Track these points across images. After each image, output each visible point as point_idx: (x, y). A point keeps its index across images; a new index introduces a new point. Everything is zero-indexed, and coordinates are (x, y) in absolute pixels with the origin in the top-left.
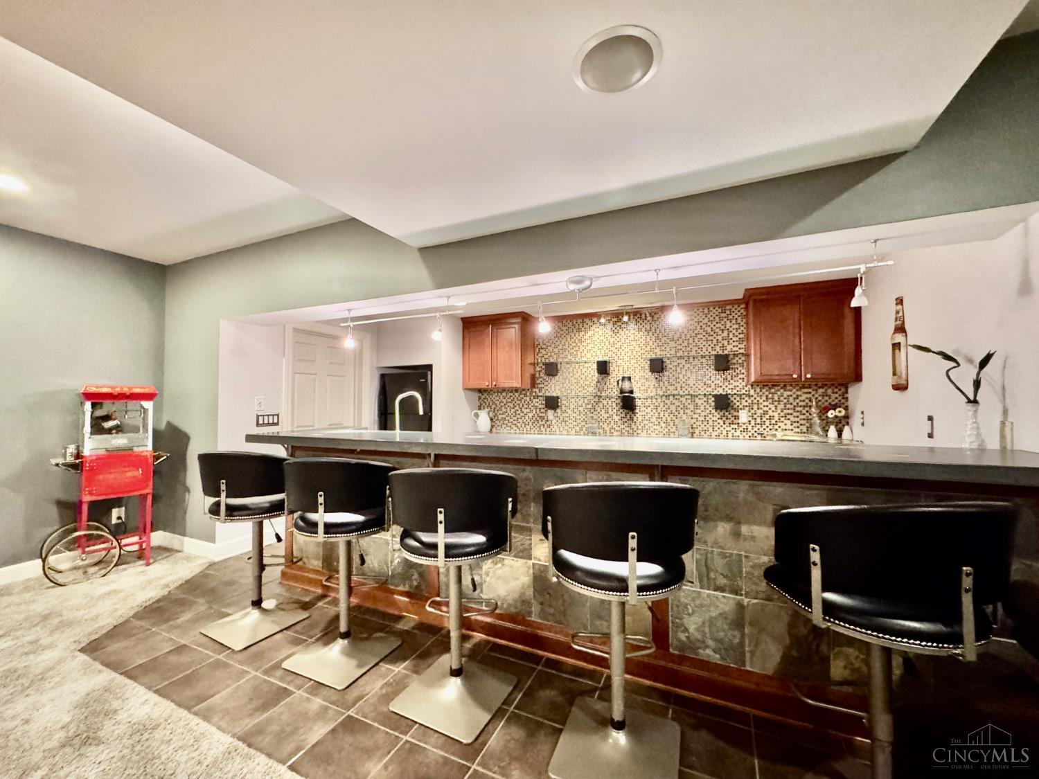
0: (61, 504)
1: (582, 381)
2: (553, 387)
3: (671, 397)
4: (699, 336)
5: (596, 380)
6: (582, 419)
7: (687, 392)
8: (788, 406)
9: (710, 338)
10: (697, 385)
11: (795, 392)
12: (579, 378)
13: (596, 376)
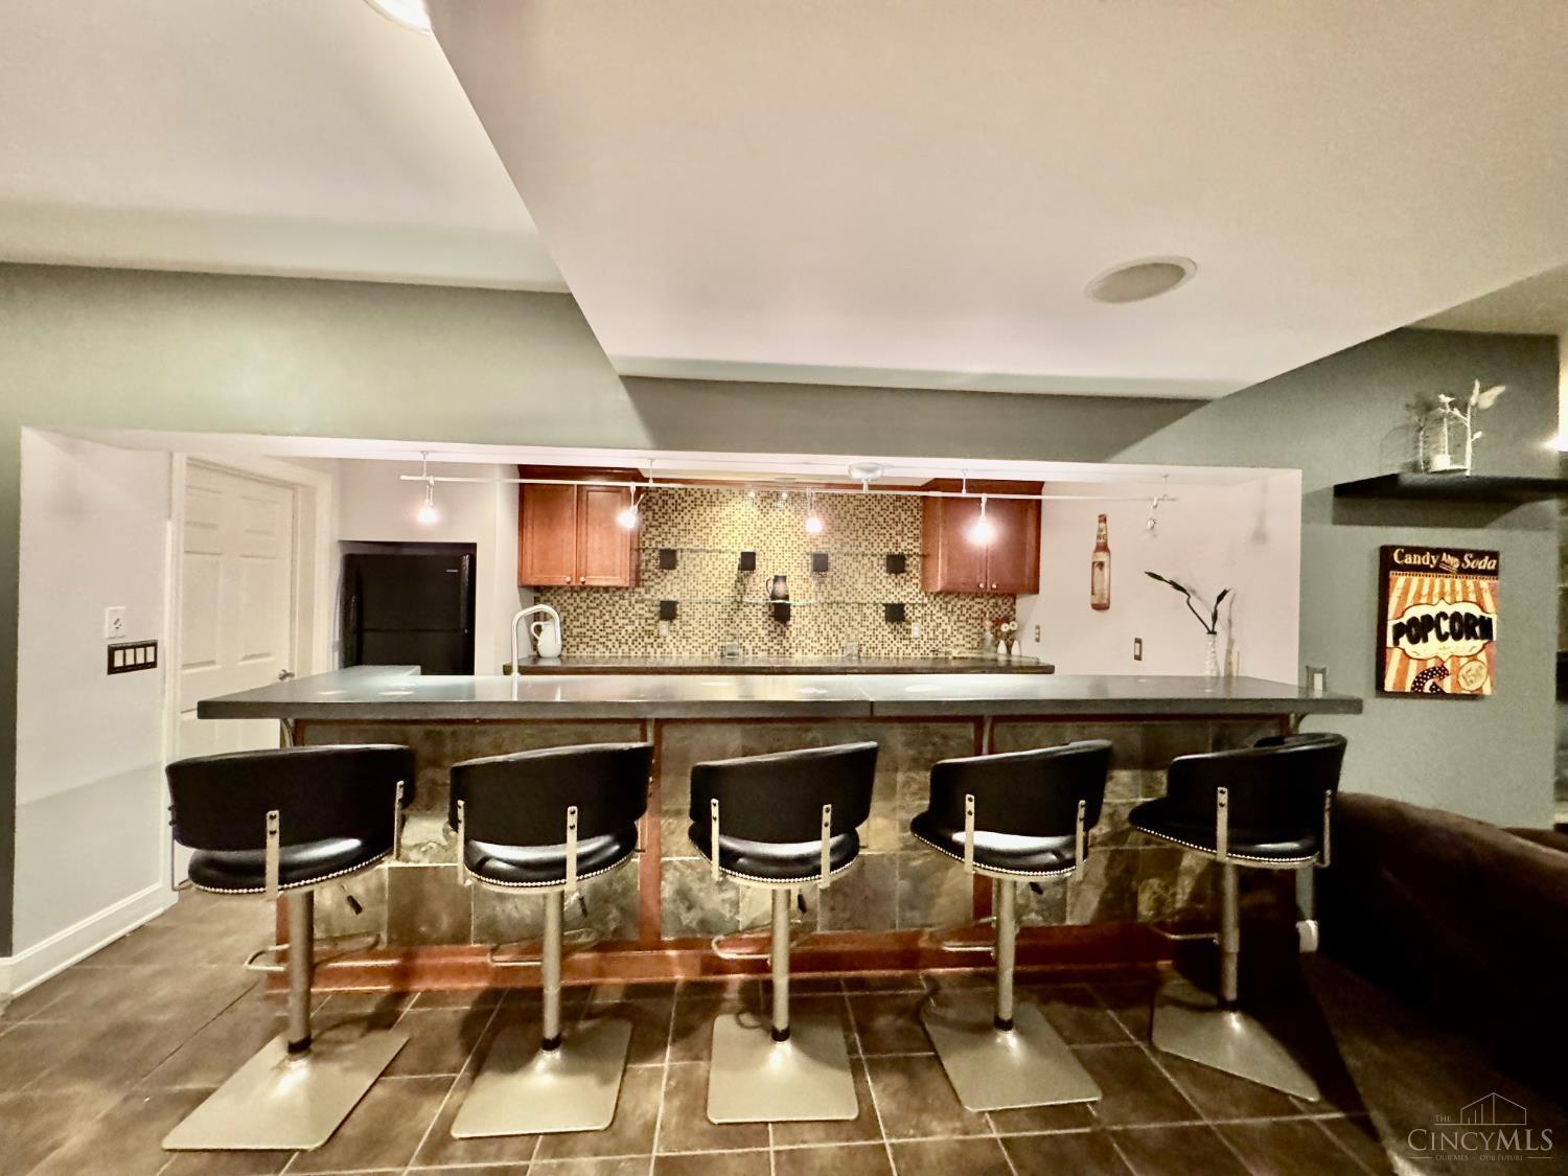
1: (713, 580)
2: (669, 584)
3: (835, 606)
4: (870, 528)
5: (735, 578)
6: (713, 635)
7: (853, 599)
8: (962, 618)
9: (884, 531)
10: (866, 589)
11: (968, 602)
12: (710, 575)
13: (736, 572)
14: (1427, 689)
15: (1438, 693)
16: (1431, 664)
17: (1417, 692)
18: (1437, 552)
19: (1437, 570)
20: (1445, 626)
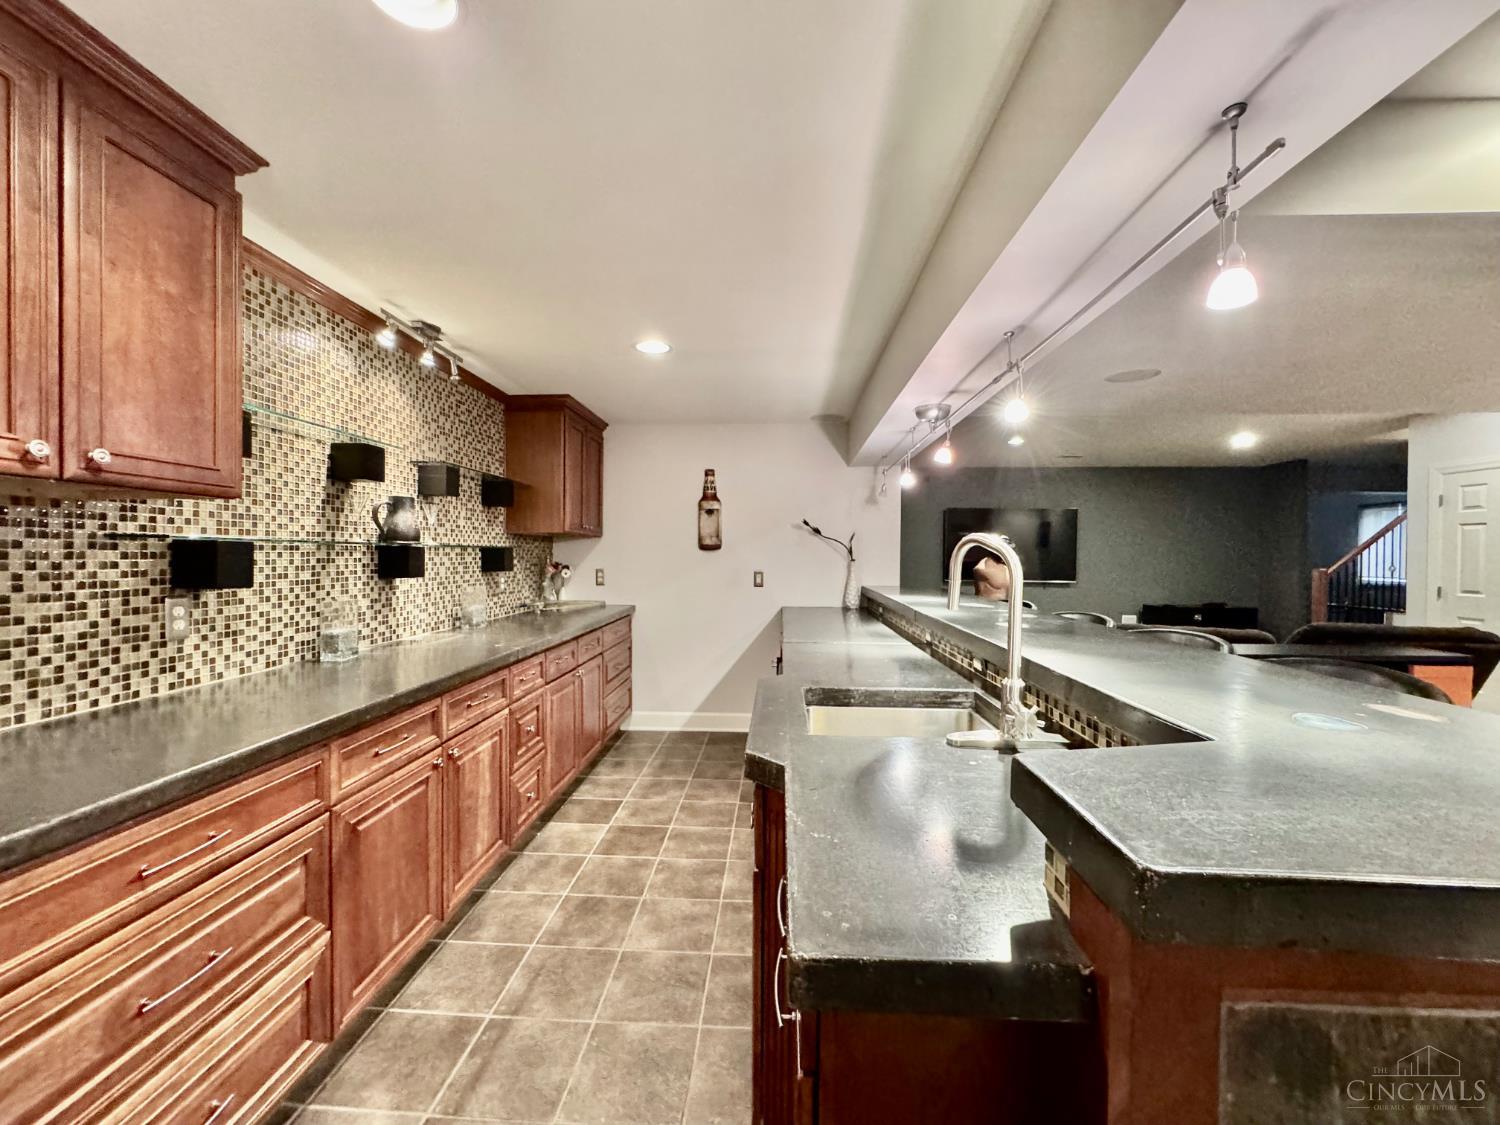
1: (285, 493)
5: (323, 496)
6: (286, 619)
8: (528, 565)
10: (466, 527)
11: (531, 546)
12: (279, 484)
13: (323, 484)
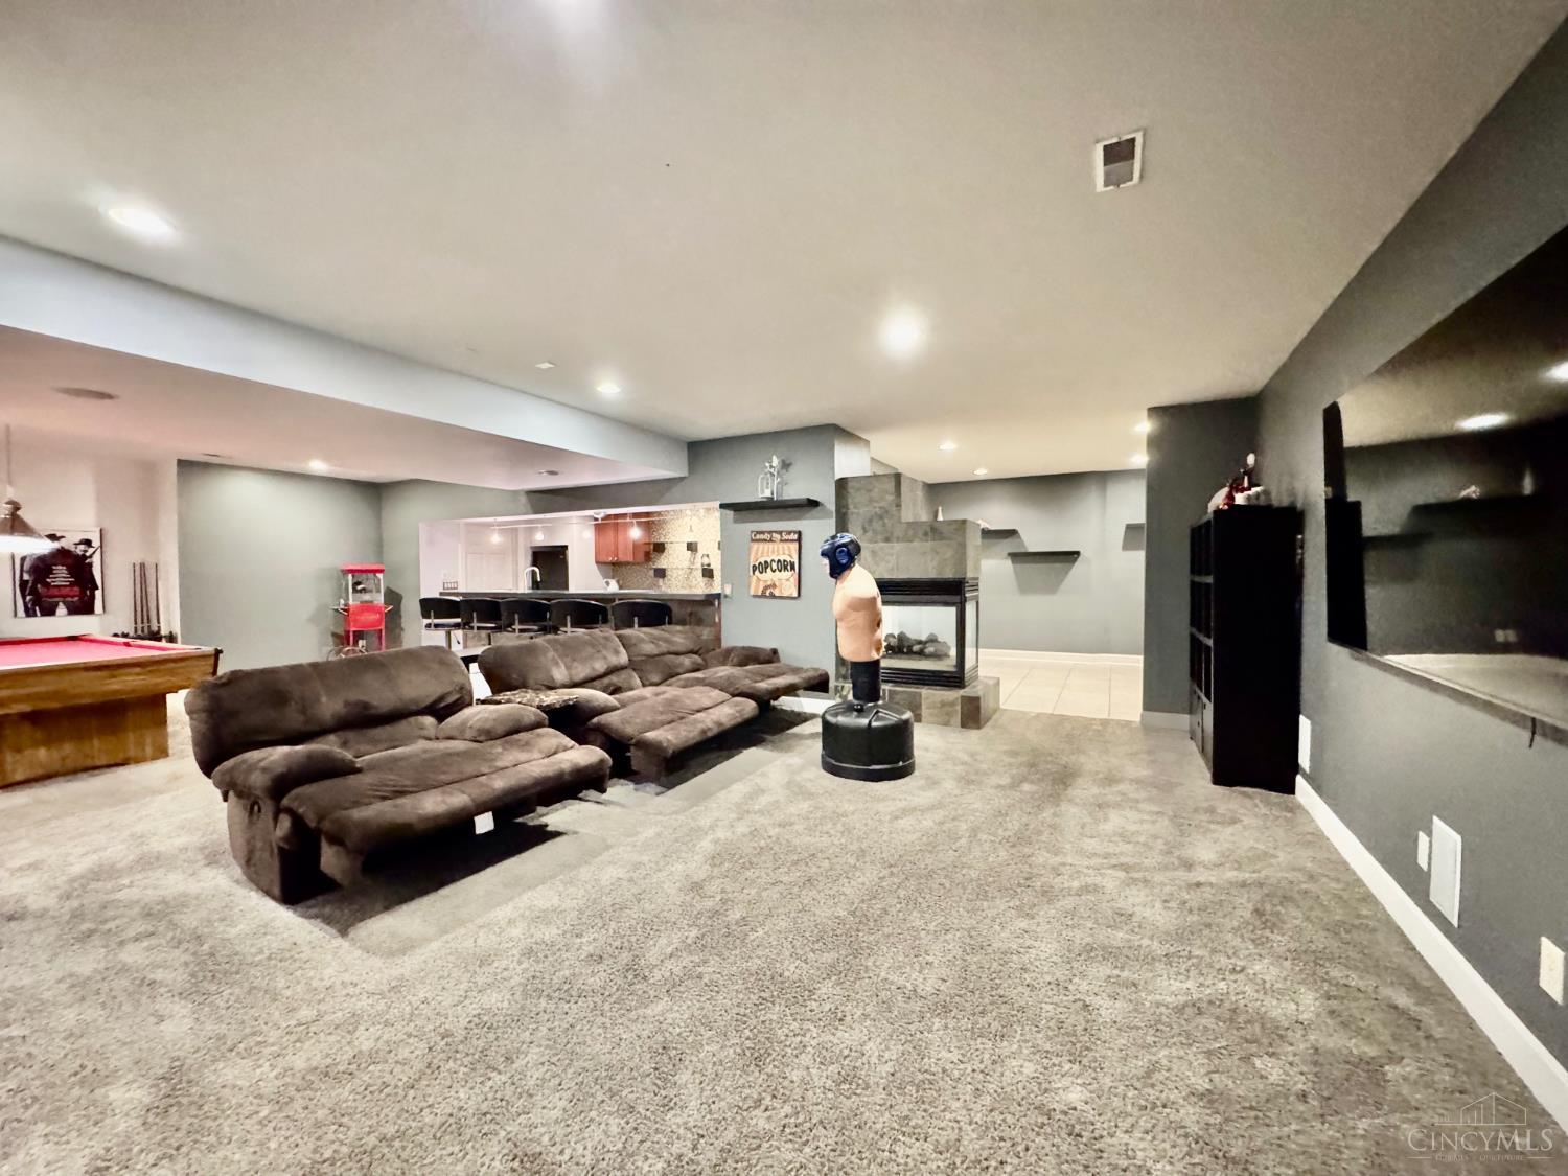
0: (335, 635)
2: (661, 560)
5: (689, 556)
13: (688, 552)
14: (768, 594)
15: (772, 596)
16: (769, 583)
17: (763, 595)
18: (770, 532)
19: (771, 541)
20: (774, 566)
